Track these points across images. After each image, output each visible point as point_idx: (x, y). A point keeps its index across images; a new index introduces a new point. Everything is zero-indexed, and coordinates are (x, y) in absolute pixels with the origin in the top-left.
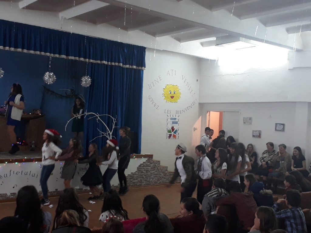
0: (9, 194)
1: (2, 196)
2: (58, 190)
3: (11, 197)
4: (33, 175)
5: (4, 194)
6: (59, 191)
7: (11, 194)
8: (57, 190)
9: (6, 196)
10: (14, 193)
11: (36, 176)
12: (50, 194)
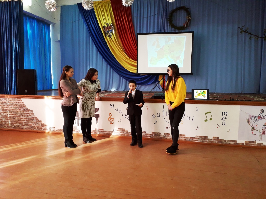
0: (162, 134)
1: (156, 135)
2: (220, 138)
3: (164, 137)
4: (188, 118)
5: (157, 133)
6: (221, 140)
7: (164, 134)
8: (218, 138)
9: (159, 135)
10: (167, 134)
11: (191, 119)
12: (209, 141)
